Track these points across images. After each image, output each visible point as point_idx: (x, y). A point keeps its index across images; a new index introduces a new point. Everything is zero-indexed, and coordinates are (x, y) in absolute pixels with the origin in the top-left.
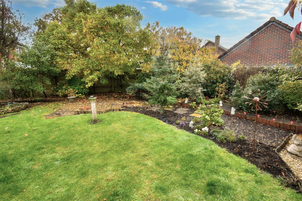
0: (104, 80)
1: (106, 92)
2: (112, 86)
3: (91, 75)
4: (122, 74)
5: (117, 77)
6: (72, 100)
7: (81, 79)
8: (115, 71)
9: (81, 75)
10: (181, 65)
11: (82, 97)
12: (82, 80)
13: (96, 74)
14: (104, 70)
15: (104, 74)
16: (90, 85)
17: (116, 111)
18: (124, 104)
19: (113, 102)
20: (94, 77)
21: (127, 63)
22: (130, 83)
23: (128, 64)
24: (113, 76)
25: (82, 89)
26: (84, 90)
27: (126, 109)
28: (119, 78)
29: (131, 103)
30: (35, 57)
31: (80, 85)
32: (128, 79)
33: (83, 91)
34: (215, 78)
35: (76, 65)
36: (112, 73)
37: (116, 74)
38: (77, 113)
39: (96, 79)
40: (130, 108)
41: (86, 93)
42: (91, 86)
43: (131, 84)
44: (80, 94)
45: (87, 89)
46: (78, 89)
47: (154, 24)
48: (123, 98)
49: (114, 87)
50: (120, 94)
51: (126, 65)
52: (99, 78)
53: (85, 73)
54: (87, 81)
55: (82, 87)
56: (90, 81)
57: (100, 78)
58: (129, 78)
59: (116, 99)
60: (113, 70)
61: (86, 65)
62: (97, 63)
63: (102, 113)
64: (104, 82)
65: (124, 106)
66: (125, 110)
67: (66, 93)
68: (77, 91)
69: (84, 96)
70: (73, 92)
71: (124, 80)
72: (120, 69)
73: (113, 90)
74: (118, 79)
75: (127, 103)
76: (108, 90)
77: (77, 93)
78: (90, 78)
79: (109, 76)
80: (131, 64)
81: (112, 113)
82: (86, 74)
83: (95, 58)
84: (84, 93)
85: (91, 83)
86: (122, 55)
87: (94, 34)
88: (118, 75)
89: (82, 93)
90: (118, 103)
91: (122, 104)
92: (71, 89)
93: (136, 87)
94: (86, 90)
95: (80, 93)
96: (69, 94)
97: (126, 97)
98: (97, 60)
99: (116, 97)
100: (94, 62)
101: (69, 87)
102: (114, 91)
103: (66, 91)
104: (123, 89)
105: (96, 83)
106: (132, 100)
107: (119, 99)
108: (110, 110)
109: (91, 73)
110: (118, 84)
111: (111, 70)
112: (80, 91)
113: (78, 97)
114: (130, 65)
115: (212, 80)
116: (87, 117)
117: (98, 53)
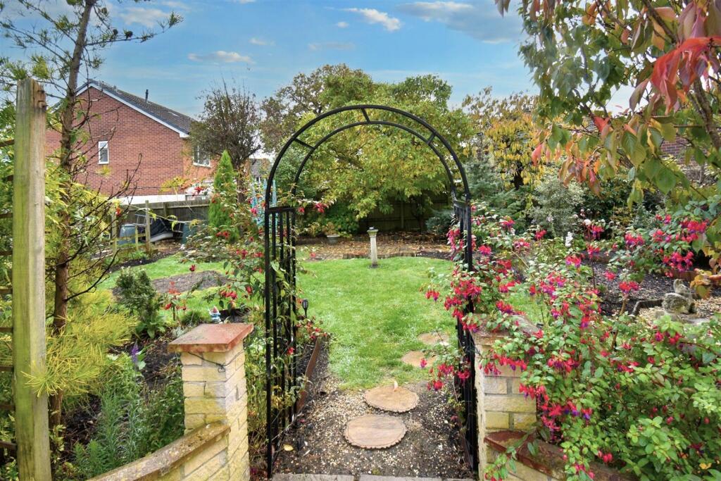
0: (387, 206)
1: (390, 231)
2: (400, 218)
3: (364, 198)
4: (419, 195)
5: (411, 201)
6: (335, 241)
7: (347, 205)
8: (406, 189)
9: (347, 199)
10: (533, 172)
11: (348, 237)
12: (349, 207)
13: (372, 196)
14: (386, 188)
15: (386, 195)
16: (362, 214)
17: (407, 256)
18: (421, 248)
19: (402, 246)
20: (370, 200)
21: (427, 175)
22: (434, 211)
23: (429, 176)
24: (402, 199)
25: (348, 223)
26: (352, 224)
27: (425, 254)
28: (413, 201)
29: (437, 247)
30: (289, 174)
31: (344, 215)
32: (431, 203)
33: (349, 227)
34: (611, 196)
35: (341, 181)
36: (401, 193)
37: (408, 194)
38: (346, 257)
39: (374, 204)
40: (432, 253)
41: (354, 229)
42: (364, 217)
43: (437, 212)
44: (345, 232)
45: (357, 223)
46: (342, 223)
47: (480, 94)
48: (421, 240)
49: (405, 221)
50: (415, 233)
51: (424, 178)
52: (377, 203)
53: (355, 195)
54: (357, 209)
55: (347, 219)
56: (362, 208)
57: (380, 203)
58: (432, 201)
59: (406, 241)
60: (403, 187)
61: (357, 180)
62: (375, 177)
63: (384, 258)
64: (386, 209)
65: (422, 252)
66: (422, 256)
67: (323, 230)
68: (340, 227)
69: (351, 235)
70: (333, 228)
71: (423, 206)
72: (415, 185)
73: (402, 227)
74: (411, 204)
75: (426, 248)
76: (393, 226)
77: (340, 231)
78: (364, 202)
79: (394, 199)
80: (434, 176)
81: (400, 259)
82: (356, 197)
83: (372, 168)
84: (351, 230)
85: (364, 212)
86: (416, 163)
87: (371, 132)
88: (412, 196)
89: (347, 231)
90: (410, 247)
91: (418, 248)
92: (330, 223)
93: (445, 217)
94: (355, 225)
95: (344, 230)
96: (327, 231)
97: (426, 239)
98: (375, 172)
99: (408, 239)
100: (370, 174)
101: (327, 219)
102: (405, 227)
103: (323, 226)
104: (422, 223)
105: (373, 211)
106: (439, 244)
107: (413, 242)
108: (397, 255)
109: (365, 195)
110: (413, 214)
111: (398, 188)
112: (345, 226)
113: (341, 237)
114: (431, 178)
115: (603, 199)
116: (362, 261)
117: (378, 161)
